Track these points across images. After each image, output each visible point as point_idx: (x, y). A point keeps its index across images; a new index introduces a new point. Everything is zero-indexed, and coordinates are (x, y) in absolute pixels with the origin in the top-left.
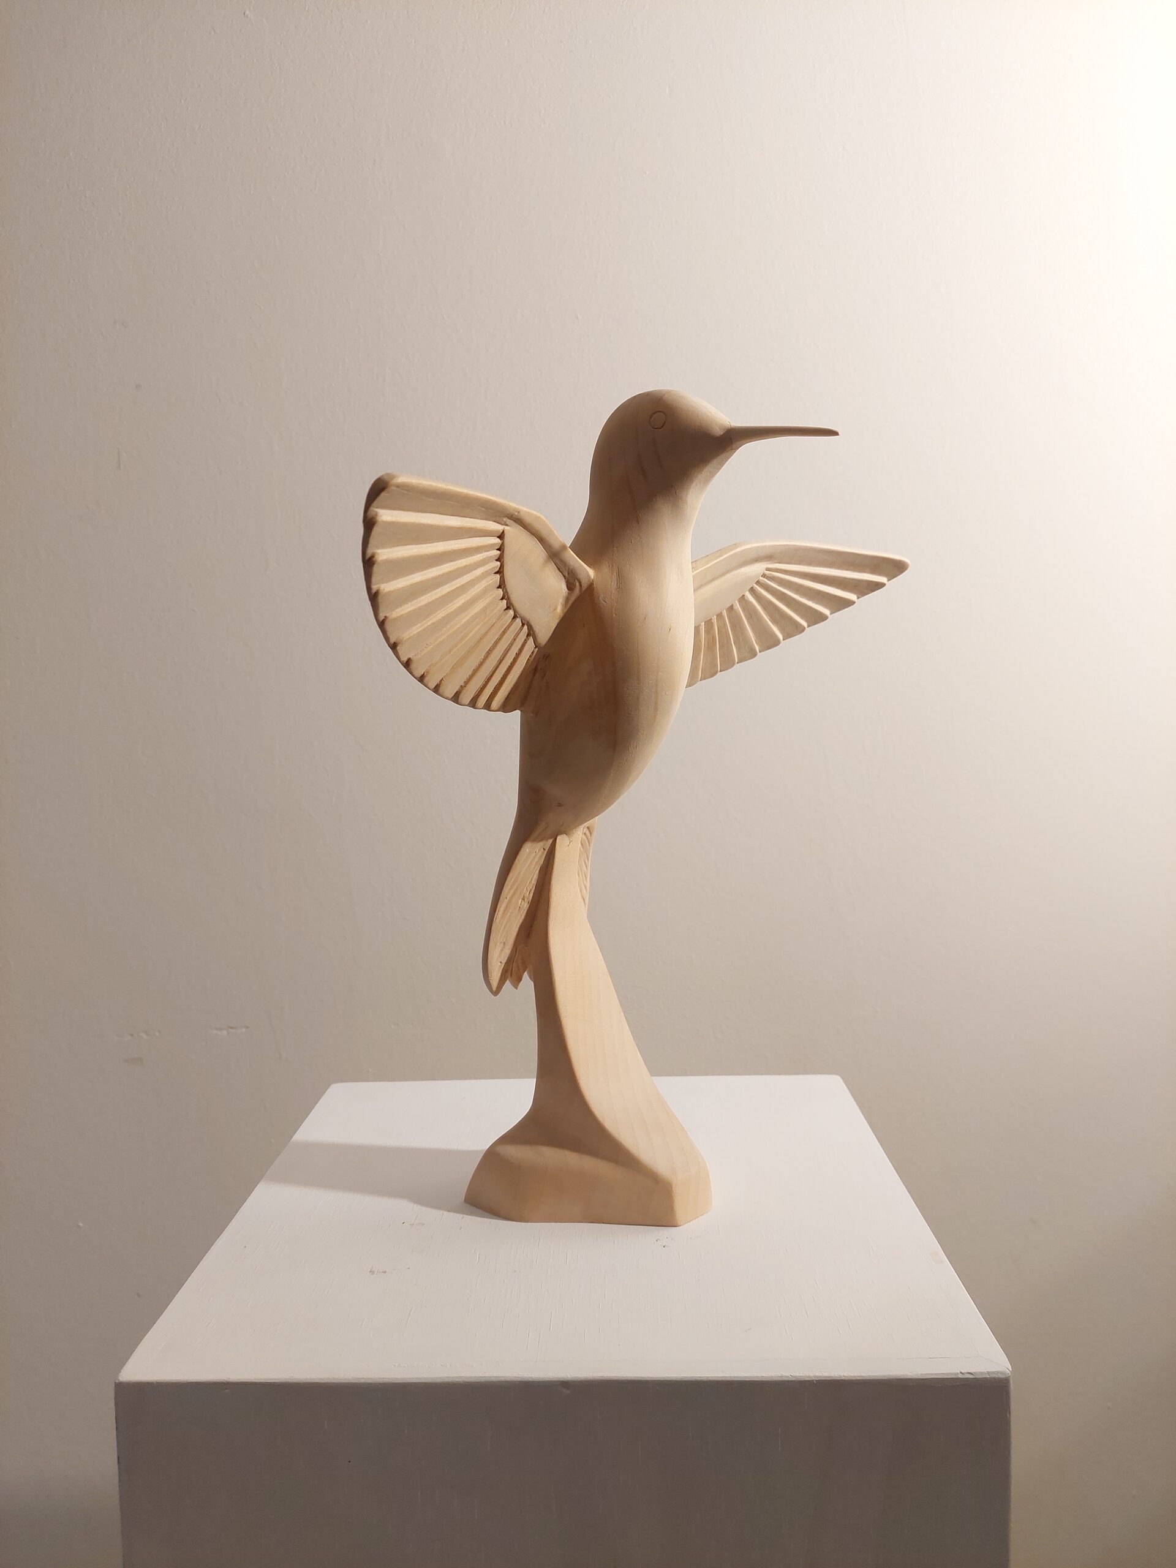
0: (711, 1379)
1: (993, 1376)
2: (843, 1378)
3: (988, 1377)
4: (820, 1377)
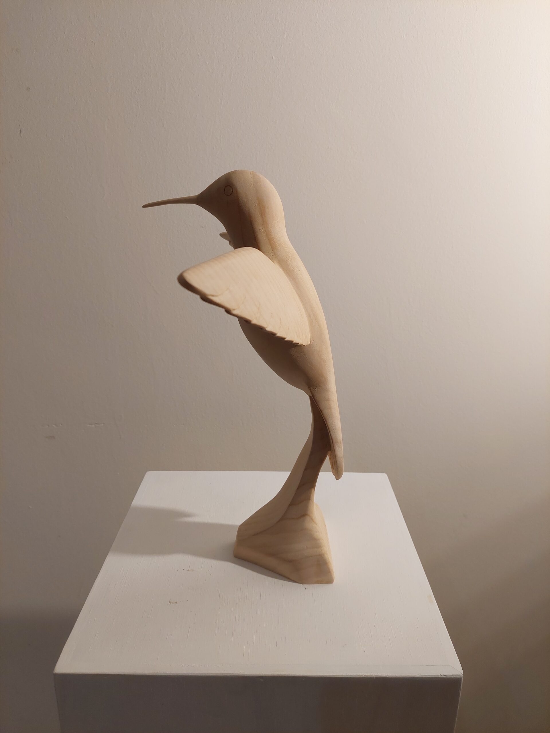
0: (328, 676)
1: (455, 677)
2: (387, 677)
3: (452, 677)
4: (377, 676)
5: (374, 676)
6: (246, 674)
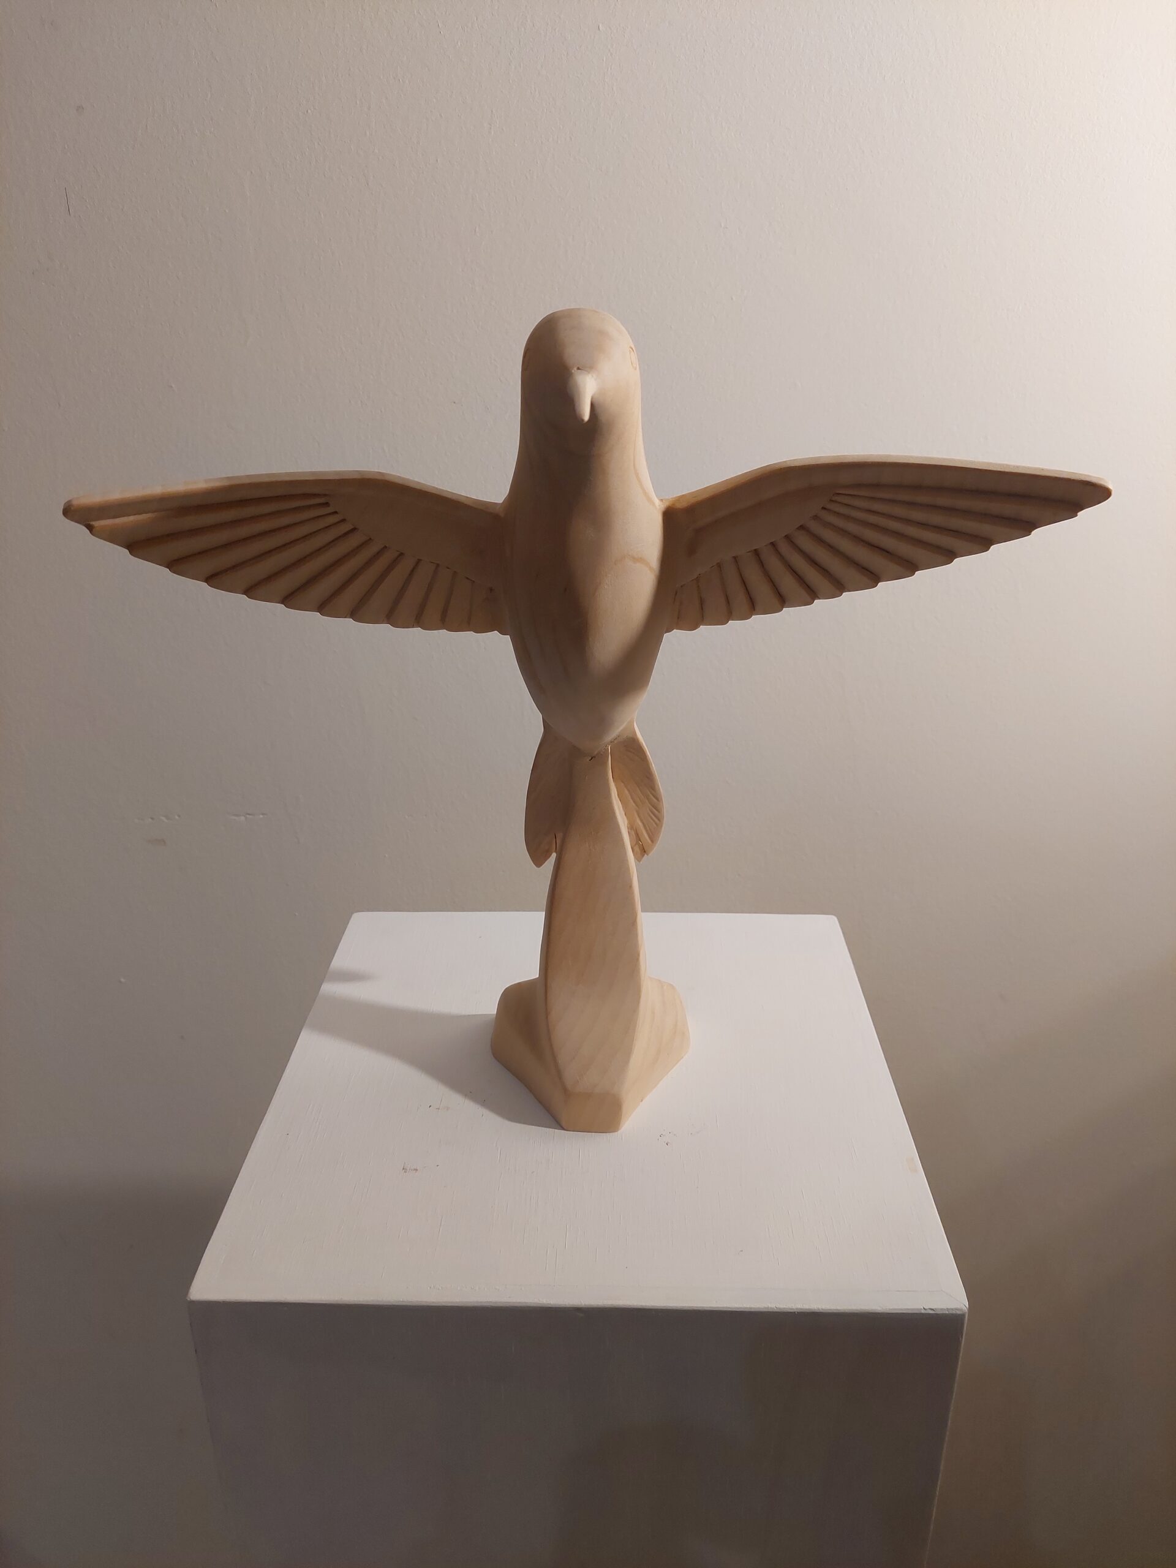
0: (706, 1309)
1: (951, 1312)
2: (821, 1311)
3: (947, 1312)
4: (801, 1309)
5: (797, 1309)
6: (550, 1304)
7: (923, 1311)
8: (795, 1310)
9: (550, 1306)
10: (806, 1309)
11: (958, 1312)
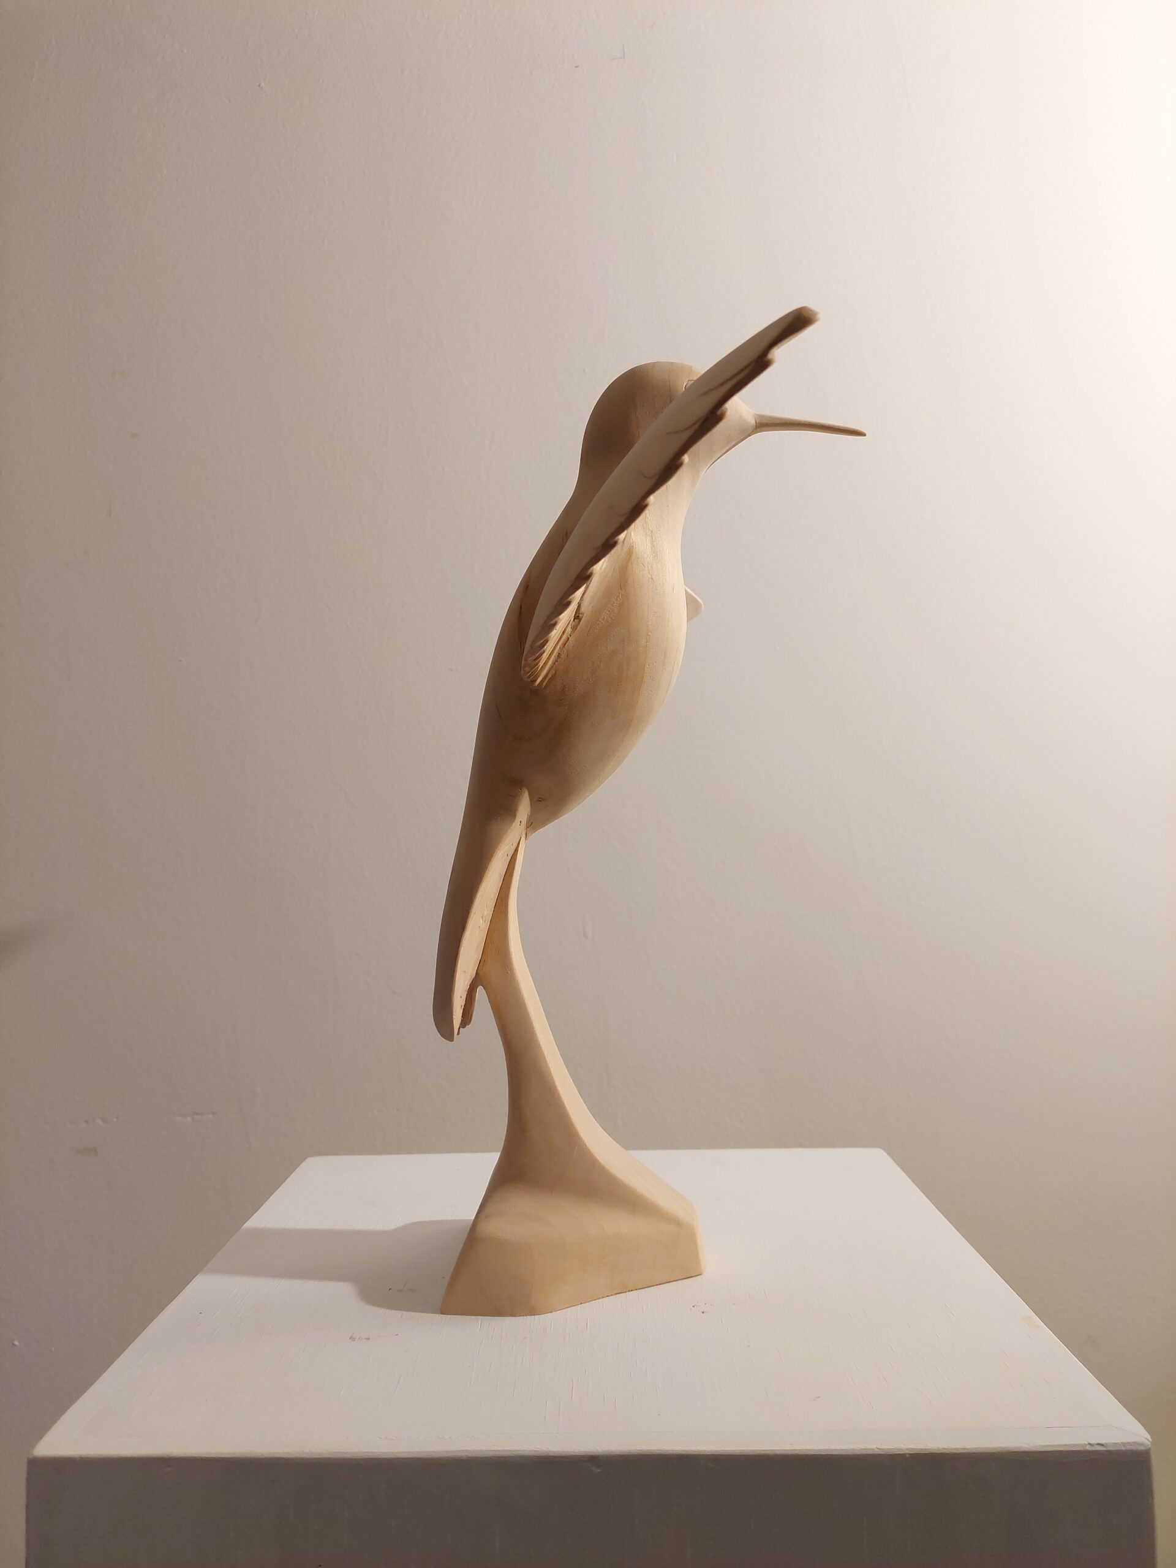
0: (778, 1453)
1: (1129, 1447)
2: (943, 1451)
3: (1124, 1448)
4: (913, 1449)
5: (907, 1449)
6: (553, 1452)
7: (1089, 1448)
8: (906, 1452)
9: (552, 1454)
10: (922, 1449)
11: (1140, 1448)
